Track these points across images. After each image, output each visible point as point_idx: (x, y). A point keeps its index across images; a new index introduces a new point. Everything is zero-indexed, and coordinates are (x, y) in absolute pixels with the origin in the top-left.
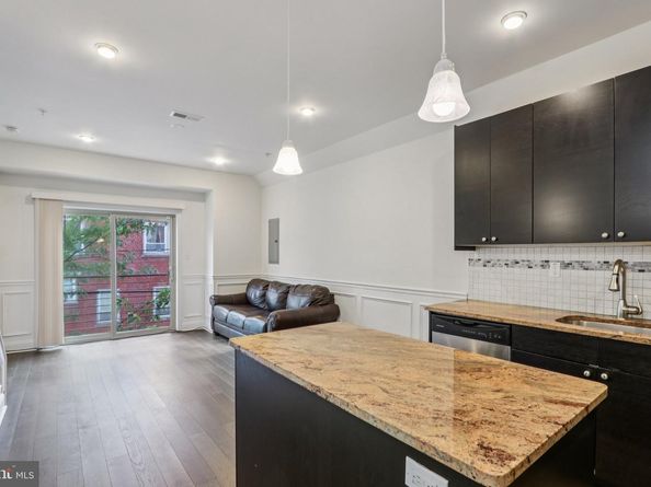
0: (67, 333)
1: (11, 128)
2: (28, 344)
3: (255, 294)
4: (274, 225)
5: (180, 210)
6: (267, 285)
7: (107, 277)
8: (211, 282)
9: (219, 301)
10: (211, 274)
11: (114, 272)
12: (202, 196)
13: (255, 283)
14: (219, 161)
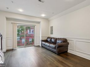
0: (18, 46)
1: (8, 8)
2: (11, 48)
3: (49, 40)
4: (52, 28)
5: (35, 25)
6: (51, 38)
7: (24, 37)
8: (41, 37)
9: (43, 41)
10: (41, 36)
11: (25, 36)
12: (39, 23)
13: (48, 38)
14: (43, 15)
